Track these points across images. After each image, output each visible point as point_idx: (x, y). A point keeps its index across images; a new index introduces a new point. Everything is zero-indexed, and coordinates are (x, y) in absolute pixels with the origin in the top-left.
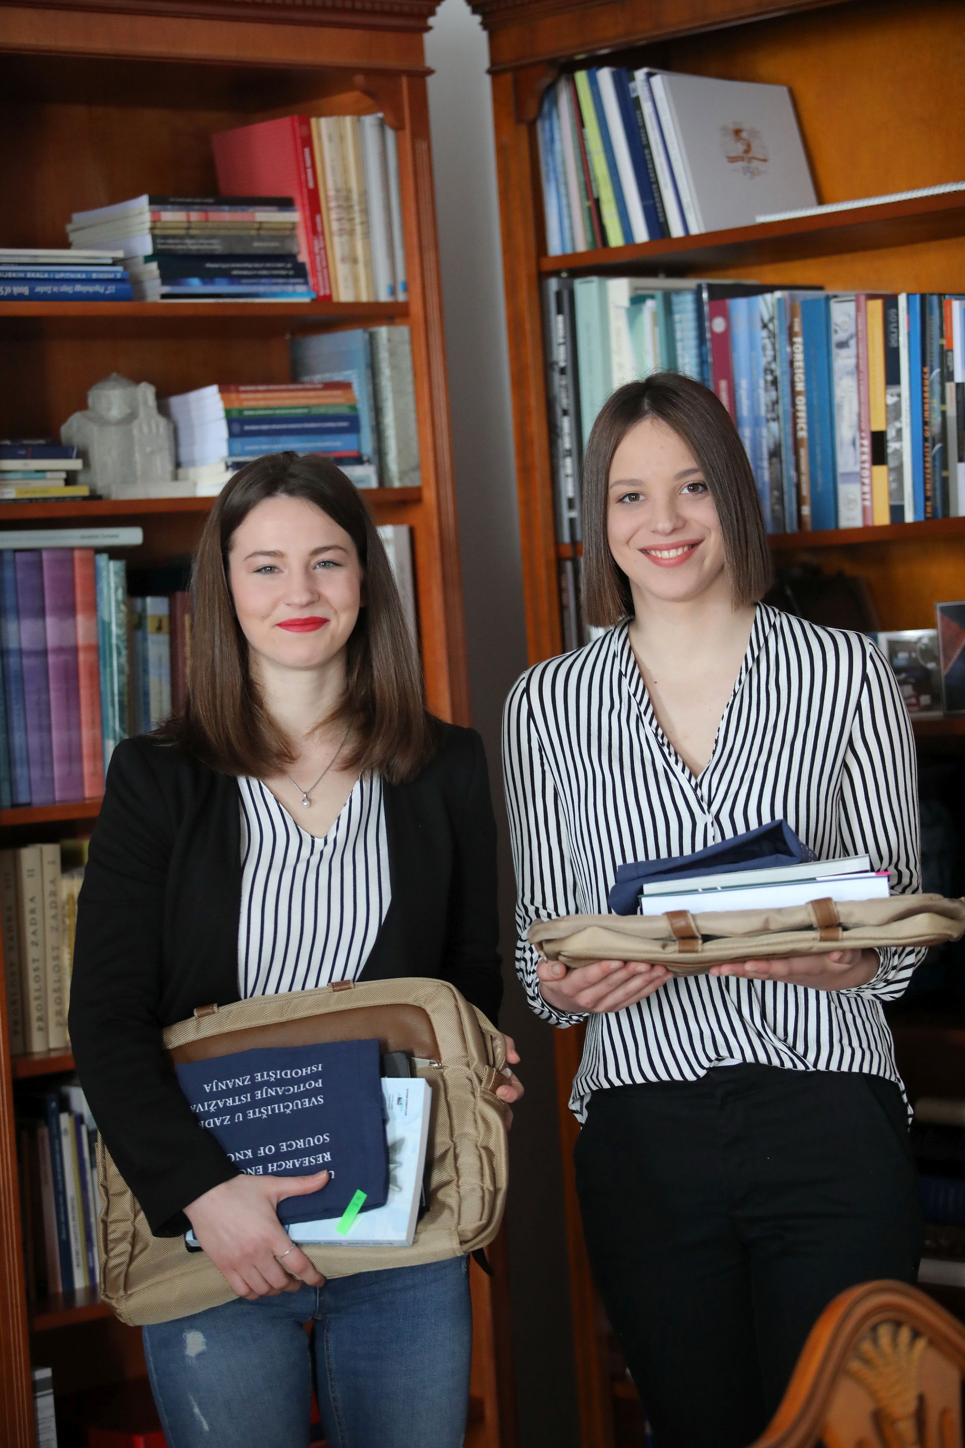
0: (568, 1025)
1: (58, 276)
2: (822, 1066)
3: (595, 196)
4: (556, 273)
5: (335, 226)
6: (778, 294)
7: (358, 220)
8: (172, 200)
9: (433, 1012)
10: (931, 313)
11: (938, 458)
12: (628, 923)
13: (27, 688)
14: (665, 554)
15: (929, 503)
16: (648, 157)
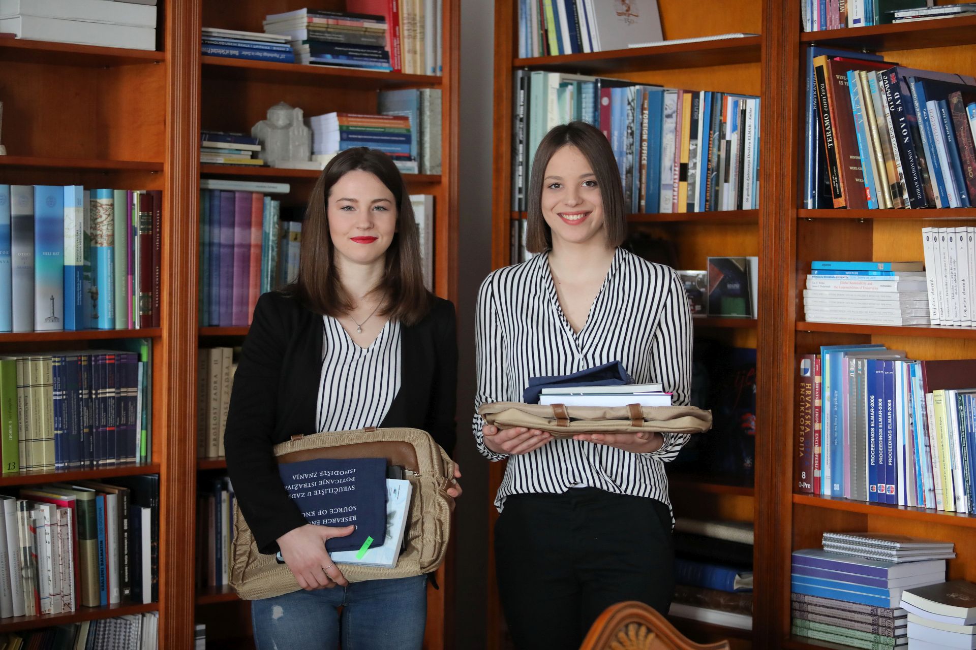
0: (497, 460)
1: (255, 47)
2: (629, 492)
3: (546, 28)
4: (522, 68)
5: (406, 33)
6: (638, 87)
7: (418, 31)
8: (319, 12)
9: (417, 446)
10: (716, 102)
11: (714, 179)
12: (532, 408)
13: (221, 264)
14: (571, 218)
15: (707, 203)
16: (575, 9)
